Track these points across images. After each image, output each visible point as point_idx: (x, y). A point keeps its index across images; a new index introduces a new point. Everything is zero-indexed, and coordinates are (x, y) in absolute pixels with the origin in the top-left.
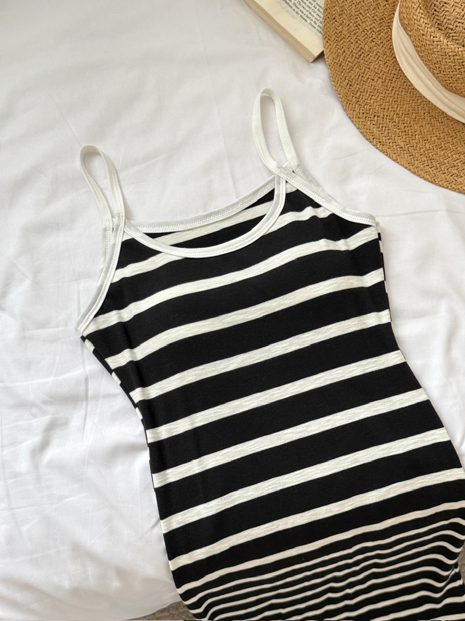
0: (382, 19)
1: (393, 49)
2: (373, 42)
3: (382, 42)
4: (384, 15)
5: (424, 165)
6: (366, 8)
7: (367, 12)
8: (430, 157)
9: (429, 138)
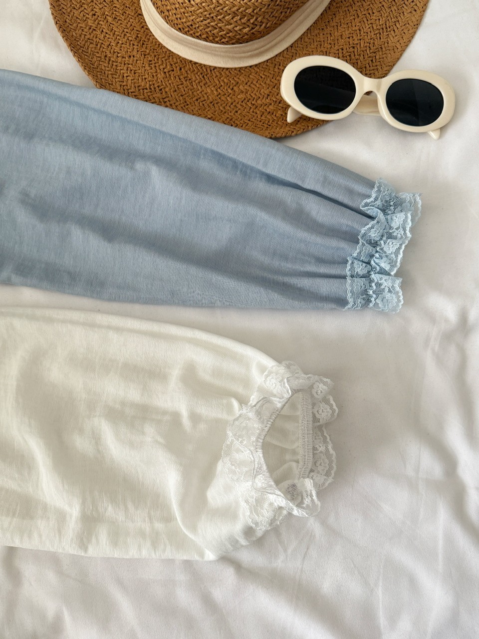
0: (203, 77)
1: (241, 68)
2: (232, 89)
3: (233, 78)
4: (199, 74)
5: (394, 36)
6: (190, 93)
7: (195, 93)
8: (383, 29)
9: (357, 28)
